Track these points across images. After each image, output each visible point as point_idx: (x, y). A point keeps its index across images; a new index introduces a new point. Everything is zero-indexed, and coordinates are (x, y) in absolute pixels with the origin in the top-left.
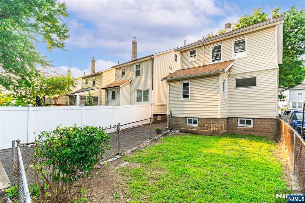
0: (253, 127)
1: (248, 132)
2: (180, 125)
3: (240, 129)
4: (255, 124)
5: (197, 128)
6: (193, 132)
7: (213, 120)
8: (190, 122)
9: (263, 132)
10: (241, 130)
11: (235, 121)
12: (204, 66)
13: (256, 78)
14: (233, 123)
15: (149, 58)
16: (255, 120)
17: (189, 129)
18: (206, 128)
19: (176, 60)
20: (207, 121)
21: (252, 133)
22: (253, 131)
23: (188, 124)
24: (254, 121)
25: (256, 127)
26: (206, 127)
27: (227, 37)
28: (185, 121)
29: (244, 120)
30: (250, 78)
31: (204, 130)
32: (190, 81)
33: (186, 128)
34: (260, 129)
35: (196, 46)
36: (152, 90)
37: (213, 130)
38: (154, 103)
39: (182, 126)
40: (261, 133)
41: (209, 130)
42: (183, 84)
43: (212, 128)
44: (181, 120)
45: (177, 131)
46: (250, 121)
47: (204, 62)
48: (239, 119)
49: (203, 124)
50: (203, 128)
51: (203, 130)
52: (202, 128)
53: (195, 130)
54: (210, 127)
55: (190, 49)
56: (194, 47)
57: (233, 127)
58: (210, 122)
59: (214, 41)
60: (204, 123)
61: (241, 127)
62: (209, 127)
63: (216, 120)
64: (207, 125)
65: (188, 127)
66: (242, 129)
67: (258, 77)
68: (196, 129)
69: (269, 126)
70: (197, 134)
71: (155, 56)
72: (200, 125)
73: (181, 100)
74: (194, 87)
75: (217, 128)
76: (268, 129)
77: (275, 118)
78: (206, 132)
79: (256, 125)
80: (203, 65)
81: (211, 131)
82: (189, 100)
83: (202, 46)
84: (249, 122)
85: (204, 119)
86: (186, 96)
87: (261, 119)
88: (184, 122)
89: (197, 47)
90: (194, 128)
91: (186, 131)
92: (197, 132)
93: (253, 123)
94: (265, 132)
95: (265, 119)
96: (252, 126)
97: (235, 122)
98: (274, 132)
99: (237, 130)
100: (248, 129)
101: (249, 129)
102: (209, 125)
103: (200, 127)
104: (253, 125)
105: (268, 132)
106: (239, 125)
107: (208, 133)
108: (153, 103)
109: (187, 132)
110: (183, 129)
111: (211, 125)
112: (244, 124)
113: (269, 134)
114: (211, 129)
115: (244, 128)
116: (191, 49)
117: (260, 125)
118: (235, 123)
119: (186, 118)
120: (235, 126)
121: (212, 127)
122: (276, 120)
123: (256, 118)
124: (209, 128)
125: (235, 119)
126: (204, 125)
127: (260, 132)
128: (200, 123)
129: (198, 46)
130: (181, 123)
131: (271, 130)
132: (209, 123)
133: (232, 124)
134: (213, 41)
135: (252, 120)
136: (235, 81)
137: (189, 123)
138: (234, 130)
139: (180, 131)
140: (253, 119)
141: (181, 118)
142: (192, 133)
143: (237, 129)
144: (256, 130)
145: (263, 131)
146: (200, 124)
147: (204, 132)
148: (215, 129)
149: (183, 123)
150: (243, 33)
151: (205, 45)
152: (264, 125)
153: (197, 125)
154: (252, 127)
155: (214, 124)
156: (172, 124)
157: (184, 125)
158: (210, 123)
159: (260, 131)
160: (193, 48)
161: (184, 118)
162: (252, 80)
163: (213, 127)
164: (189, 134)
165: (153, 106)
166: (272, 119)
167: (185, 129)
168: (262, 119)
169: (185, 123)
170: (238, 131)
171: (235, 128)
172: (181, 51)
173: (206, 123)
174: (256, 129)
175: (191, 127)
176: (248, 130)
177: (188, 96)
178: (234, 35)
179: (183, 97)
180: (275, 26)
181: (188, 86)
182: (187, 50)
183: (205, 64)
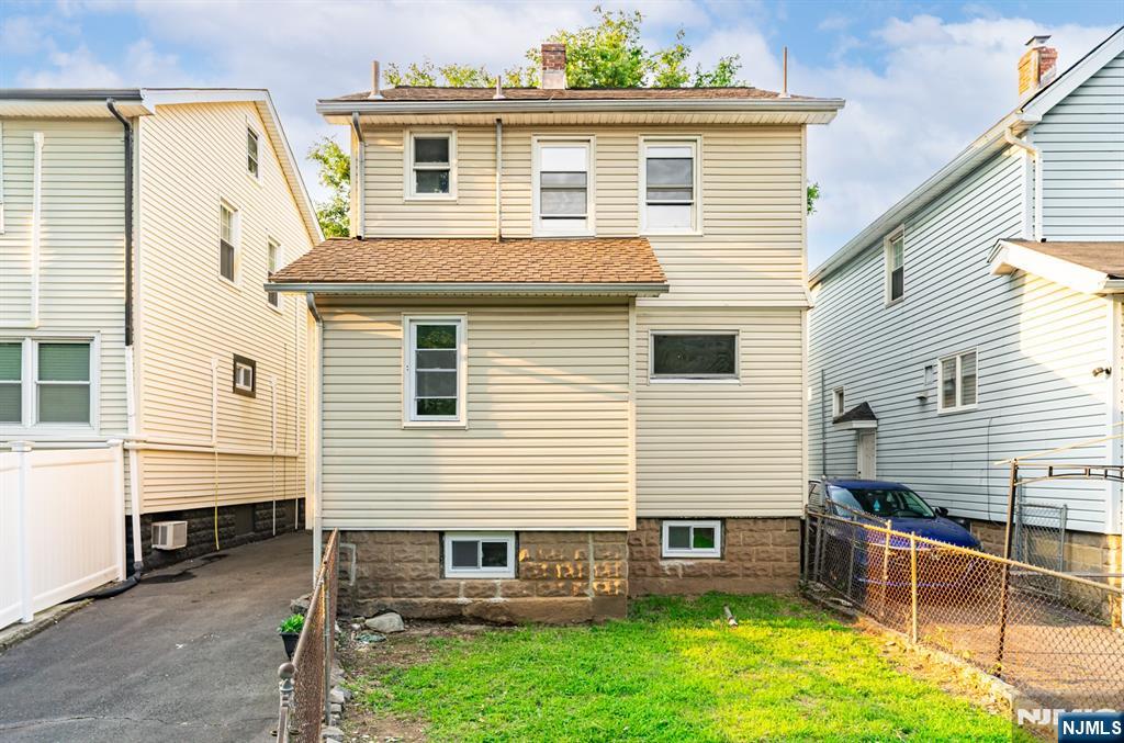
0: (722, 558)
1: (701, 580)
2: (400, 579)
3: (670, 569)
4: (730, 545)
5: (508, 591)
6: (489, 617)
7: (598, 537)
8: (464, 555)
9: (756, 576)
10: (677, 575)
11: (652, 534)
12: (502, 240)
13: (733, 337)
14: (641, 545)
15: (100, 109)
16: (729, 525)
17: (462, 600)
18: (561, 585)
19: (253, 166)
20: (569, 547)
21: (720, 585)
22: (722, 574)
23: (451, 572)
24: (725, 532)
25: (733, 557)
26: (562, 578)
27: (619, 118)
28: (436, 557)
29: (688, 528)
30: (712, 336)
31: (551, 594)
32: (464, 319)
33: (441, 595)
34: (748, 565)
35: (458, 119)
36: (129, 342)
37: (599, 594)
38: (143, 437)
39: (418, 584)
40: (751, 579)
41: (579, 595)
42: (419, 327)
43: (595, 585)
44: (411, 550)
45: (391, 621)
46: (710, 531)
47: (502, 220)
48: (666, 525)
49: (544, 567)
50: (547, 587)
51: (544, 596)
52: (541, 584)
53: (498, 599)
54: (585, 578)
55: (418, 125)
56: (444, 119)
57: (643, 564)
58: (582, 553)
59: (558, 118)
60: (551, 559)
61: (677, 562)
62: (578, 579)
63: (612, 537)
64: (565, 569)
65: (457, 589)
66: (680, 572)
67: (742, 335)
68: (503, 597)
69: (779, 549)
70: (509, 624)
71: (149, 102)
72: (530, 569)
73: (405, 429)
74: (490, 353)
75: (617, 583)
76: (776, 560)
77: (800, 513)
78: (562, 608)
79: (735, 550)
80: (494, 233)
81: (589, 599)
82: (462, 429)
83: (487, 127)
84: (704, 537)
85: (551, 538)
86: (436, 400)
87: (751, 522)
88: (431, 561)
89: (456, 126)
90: (493, 588)
91: (445, 612)
92: (508, 615)
93: (723, 541)
94: (766, 576)
95: (765, 519)
96: (715, 552)
97: (652, 541)
98: (794, 572)
99: (657, 576)
100: (705, 568)
101: (707, 566)
102: (580, 567)
103: (526, 583)
104: (722, 548)
105: (777, 576)
106: (667, 551)
107: (571, 609)
108: (132, 434)
109: (453, 617)
110: (428, 604)
111: (586, 569)
112: (688, 546)
113: (779, 581)
114: (587, 587)
115: (689, 567)
116: (426, 125)
117: (749, 545)
118: (650, 545)
119: (442, 534)
120: (651, 560)
121: (592, 578)
122: (803, 522)
123: (734, 518)
124: (579, 584)
125: (653, 524)
126: (552, 570)
127: (748, 576)
128: (530, 559)
129: (467, 118)
130: (409, 570)
131: (784, 564)
132: (576, 557)
133: (638, 549)
134: (549, 118)
135: (717, 526)
136: (651, 340)
137: (457, 563)
138: (646, 576)
139: (406, 620)
140: (723, 520)
141: (406, 539)
142: (478, 620)
143: (658, 570)
144: (734, 571)
145: (759, 573)
146: (531, 563)
147: (548, 610)
148: (607, 589)
149: (419, 566)
150: (688, 118)
151: (507, 127)
152: (762, 544)
153: (503, 574)
154: (719, 556)
155: (604, 563)
156: (348, 579)
157: (432, 579)
158: (584, 558)
159: (748, 572)
160: (433, 125)
161: (424, 539)
162: (718, 344)
163: (598, 578)
164: (464, 627)
165: (133, 455)
166: (788, 518)
167: (437, 605)
168: (755, 518)
169: (432, 566)
170: (663, 580)
171: (649, 571)
172: (363, 120)
173: (563, 561)
174: (735, 565)
175: (471, 590)
176: (705, 571)
177: (449, 408)
178: (650, 118)
179: (420, 412)
180: (800, 126)
181: (455, 347)
182: (396, 125)
183: (507, 233)
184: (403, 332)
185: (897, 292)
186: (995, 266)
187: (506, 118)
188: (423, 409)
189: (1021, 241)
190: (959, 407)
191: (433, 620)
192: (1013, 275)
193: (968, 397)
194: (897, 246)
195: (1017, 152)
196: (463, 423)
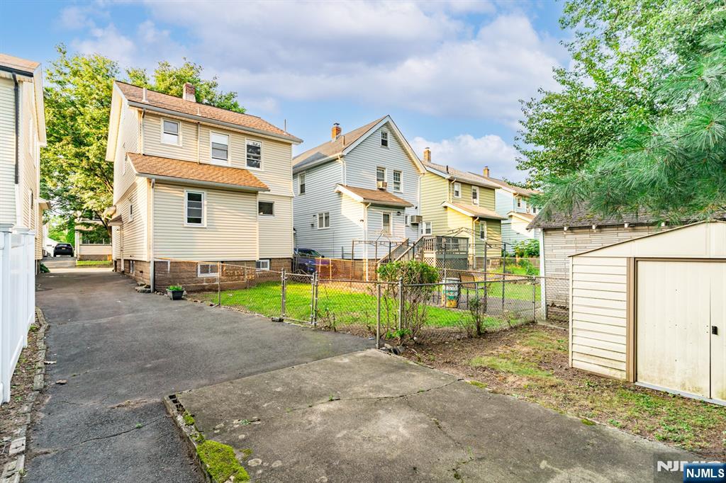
0: (270, 271)
1: (264, 278)
2: (184, 279)
4: (272, 267)
5: (221, 280)
6: (214, 289)
7: (247, 262)
8: (204, 269)
12: (200, 164)
13: (273, 203)
16: (272, 261)
17: (204, 284)
18: (237, 277)
21: (270, 279)
22: (270, 275)
23: (200, 275)
24: (271, 263)
26: (237, 275)
28: (195, 271)
29: (260, 262)
30: (269, 203)
31: (234, 281)
32: (204, 192)
33: (197, 283)
35: (184, 119)
36: (17, 182)
37: (248, 280)
39: (190, 279)
41: (242, 280)
42: (188, 194)
43: (247, 277)
44: (186, 268)
46: (266, 263)
47: (200, 157)
49: (231, 272)
50: (232, 278)
51: (232, 281)
52: (230, 278)
54: (244, 275)
58: (242, 267)
60: (233, 270)
62: (242, 275)
63: (252, 262)
64: (238, 272)
65: (203, 280)
68: (218, 282)
70: (221, 291)
73: (184, 227)
74: (214, 204)
75: (253, 276)
77: (292, 257)
78: (237, 285)
80: (196, 161)
81: (245, 281)
82: (205, 228)
83: (193, 123)
84: (265, 265)
86: (195, 219)
87: (278, 260)
89: (182, 120)
91: (199, 288)
92: (220, 288)
93: (270, 265)
95: (282, 259)
96: (268, 269)
101: (265, 273)
102: (242, 272)
103: (226, 278)
104: (270, 268)
107: (240, 285)
109: (202, 290)
111: (244, 272)
112: (260, 268)
114: (244, 278)
115: (262, 273)
117: (277, 267)
119: (196, 263)
121: (246, 275)
122: (292, 260)
123: (272, 258)
124: (242, 277)
126: (234, 273)
127: (277, 276)
130: (186, 275)
132: (241, 269)
135: (268, 261)
137: (202, 272)
140: (270, 259)
142: (210, 290)
146: (227, 271)
147: (233, 285)
148: (250, 278)
149: (190, 274)
151: (202, 126)
152: (281, 267)
153: (217, 275)
155: (249, 270)
157: (194, 278)
158: (243, 269)
161: (191, 265)
162: (270, 205)
163: (248, 275)
164: (206, 293)
166: (288, 258)
167: (196, 286)
168: (279, 258)
169: (193, 273)
172: (143, 110)
173: (237, 270)
175: (208, 280)
176: (265, 275)
177: (199, 221)
178: (249, 133)
179: (189, 222)
180: (290, 144)
181: (201, 200)
182: (157, 115)
183: (201, 161)
184: (183, 194)
185: (303, 191)
186: (336, 190)
187: (201, 122)
188: (190, 220)
189: (341, 185)
190: (324, 228)
191: (195, 292)
192: (340, 193)
193: (327, 225)
194: (303, 177)
195: (340, 161)
196: (205, 226)
